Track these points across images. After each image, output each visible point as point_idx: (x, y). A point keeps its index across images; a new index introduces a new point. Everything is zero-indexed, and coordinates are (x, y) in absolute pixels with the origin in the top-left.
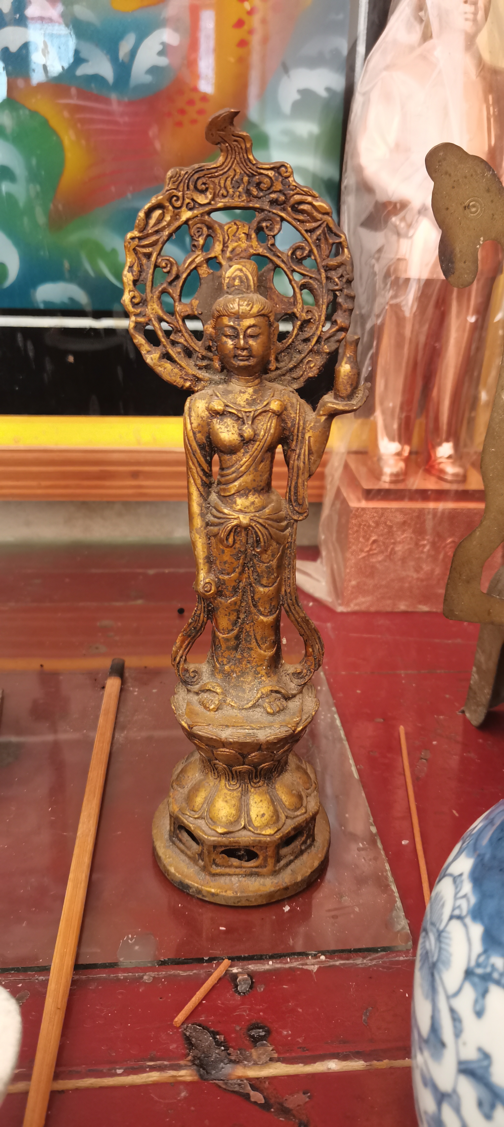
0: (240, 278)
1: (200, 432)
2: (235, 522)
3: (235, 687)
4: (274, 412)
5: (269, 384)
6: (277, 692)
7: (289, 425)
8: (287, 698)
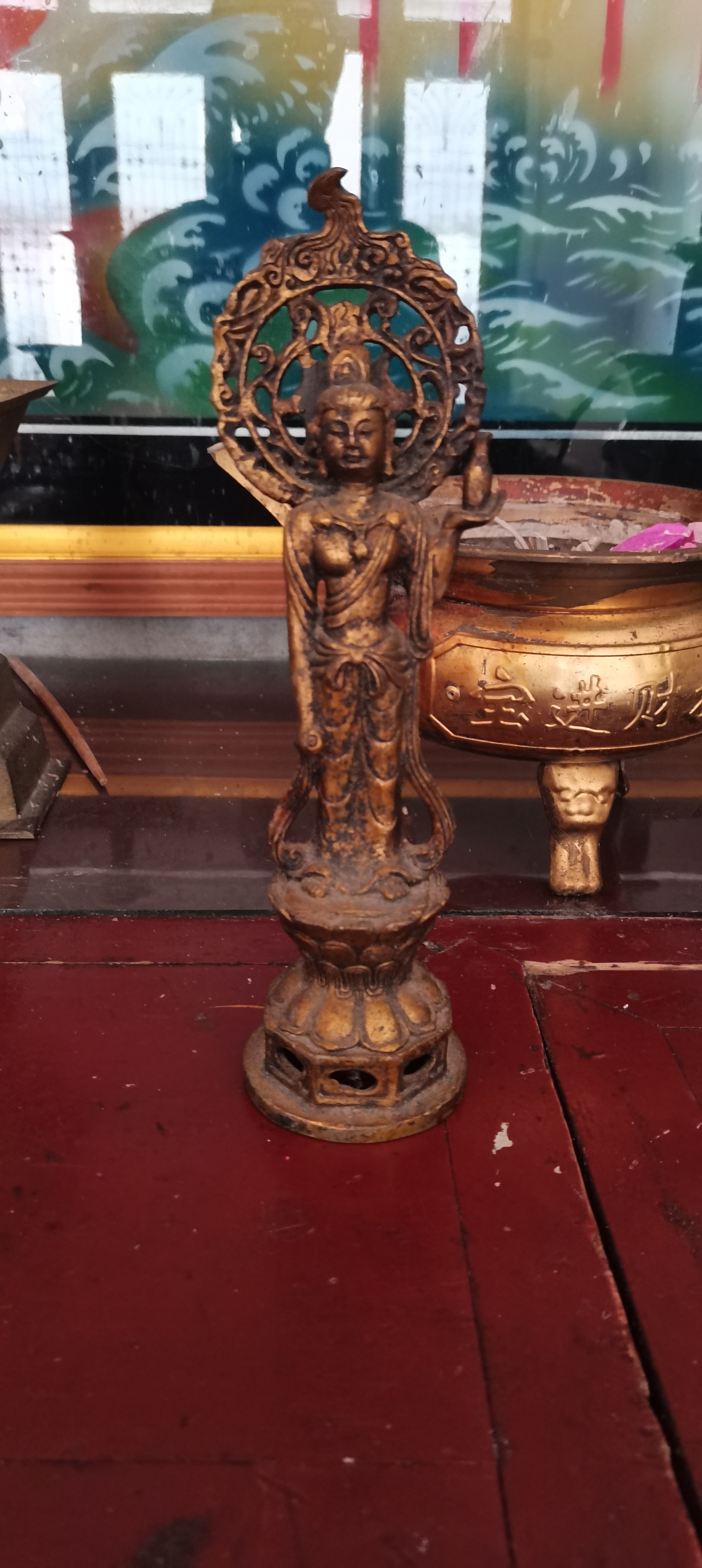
0: (349, 365)
1: (302, 550)
2: (345, 659)
3: (346, 869)
4: (391, 526)
5: (384, 493)
6: (398, 874)
7: (409, 541)
8: (411, 883)
